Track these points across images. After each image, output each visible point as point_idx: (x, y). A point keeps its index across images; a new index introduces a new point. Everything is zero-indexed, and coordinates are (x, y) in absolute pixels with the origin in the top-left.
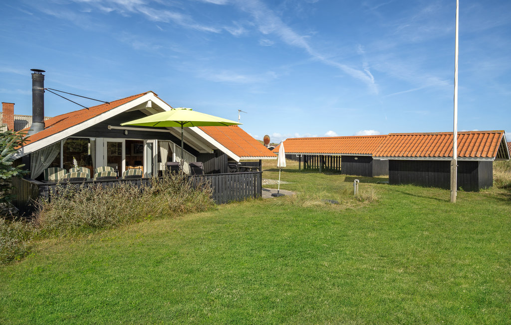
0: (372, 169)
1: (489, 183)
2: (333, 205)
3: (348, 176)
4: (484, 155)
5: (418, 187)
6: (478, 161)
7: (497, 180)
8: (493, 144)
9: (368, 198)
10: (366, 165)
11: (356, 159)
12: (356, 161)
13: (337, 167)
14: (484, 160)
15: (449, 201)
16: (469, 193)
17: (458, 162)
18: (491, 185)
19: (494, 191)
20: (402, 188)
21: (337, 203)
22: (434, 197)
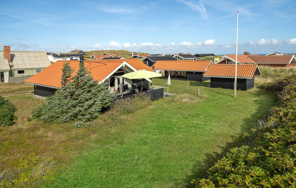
0: (202, 78)
1: (252, 86)
2: (192, 101)
3: (190, 81)
4: (248, 76)
5: (223, 89)
6: (246, 79)
7: (256, 84)
8: (253, 71)
9: (204, 97)
10: (199, 76)
11: (194, 73)
12: (194, 74)
13: (183, 75)
14: (248, 78)
15: (233, 96)
16: (243, 91)
17: (237, 79)
18: (253, 86)
19: (254, 89)
20: (216, 89)
21: (193, 100)
22: (228, 95)
